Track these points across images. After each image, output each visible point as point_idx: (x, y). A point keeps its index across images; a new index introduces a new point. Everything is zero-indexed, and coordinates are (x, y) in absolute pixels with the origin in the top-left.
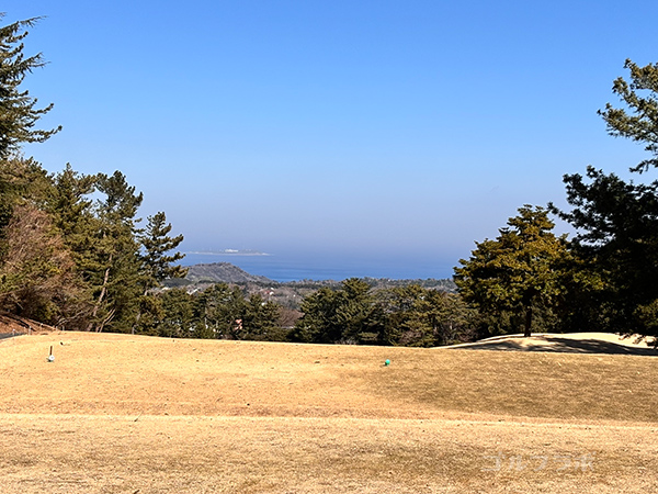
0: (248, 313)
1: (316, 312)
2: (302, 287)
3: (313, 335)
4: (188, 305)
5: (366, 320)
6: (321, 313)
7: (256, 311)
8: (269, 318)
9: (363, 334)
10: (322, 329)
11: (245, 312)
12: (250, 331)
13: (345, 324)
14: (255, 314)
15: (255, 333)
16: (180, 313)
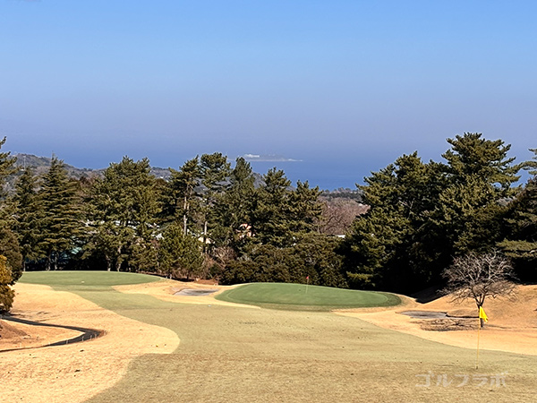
0: (262, 207)
1: (394, 202)
2: (338, 195)
3: (389, 247)
4: (150, 193)
5: (510, 214)
6: (402, 205)
7: (276, 202)
8: (301, 215)
9: (506, 243)
10: (408, 236)
11: (255, 206)
12: (265, 241)
13: (460, 224)
14: (274, 208)
15: (275, 244)
16: (135, 206)
